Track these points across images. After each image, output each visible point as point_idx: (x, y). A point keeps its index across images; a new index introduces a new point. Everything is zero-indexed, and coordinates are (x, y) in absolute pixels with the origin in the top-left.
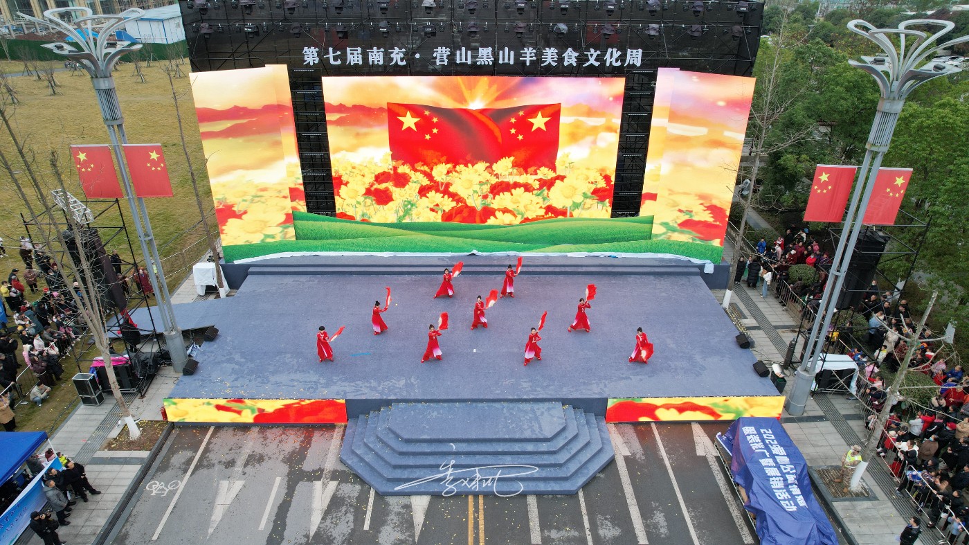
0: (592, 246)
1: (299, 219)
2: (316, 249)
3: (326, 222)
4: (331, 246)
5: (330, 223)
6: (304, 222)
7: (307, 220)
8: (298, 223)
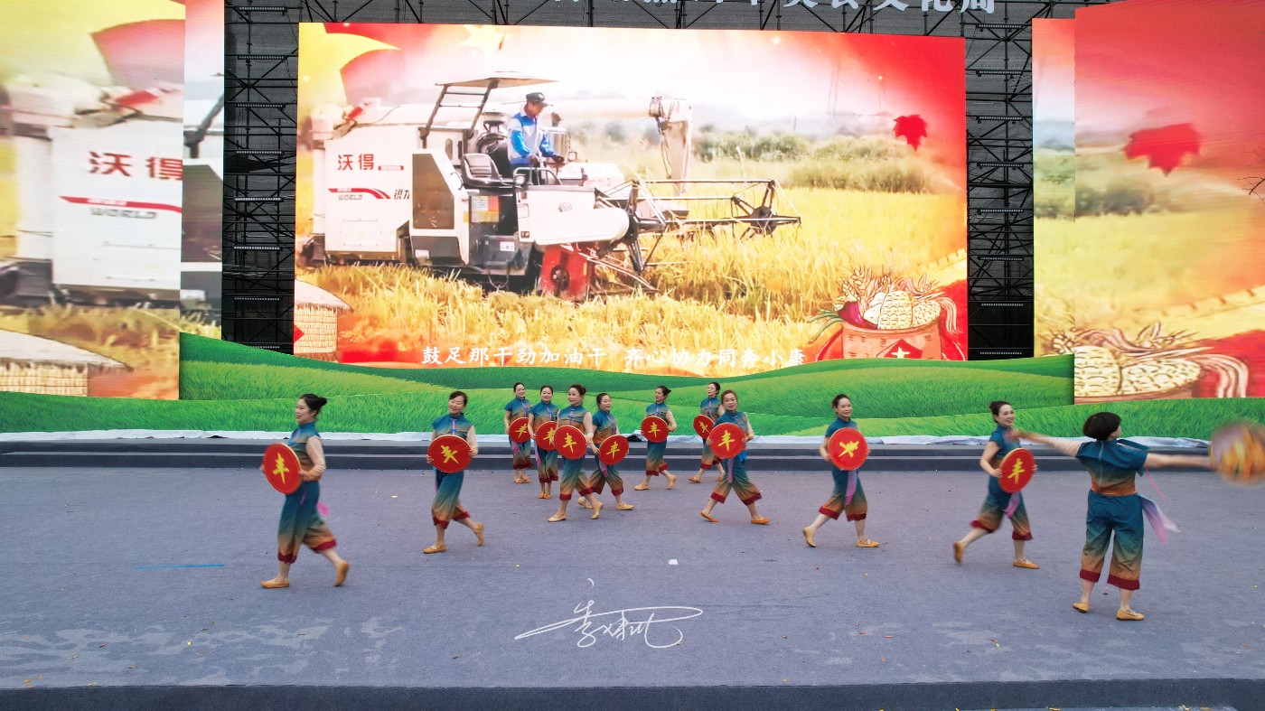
0: (941, 421)
1: (196, 358)
2: (223, 423)
3: (263, 366)
4: (262, 418)
5: (272, 368)
6: (210, 365)
7: (216, 360)
8: (194, 366)
